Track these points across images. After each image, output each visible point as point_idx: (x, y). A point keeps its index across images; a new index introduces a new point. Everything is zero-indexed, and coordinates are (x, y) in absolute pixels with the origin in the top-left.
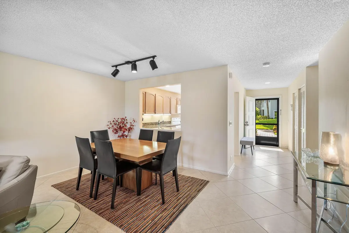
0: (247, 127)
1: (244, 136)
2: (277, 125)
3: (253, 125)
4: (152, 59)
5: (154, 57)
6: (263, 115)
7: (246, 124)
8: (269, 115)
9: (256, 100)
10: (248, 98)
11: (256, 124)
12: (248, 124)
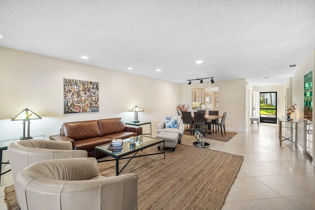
0: (254, 111)
1: (252, 116)
2: (276, 109)
3: (258, 109)
4: (211, 79)
5: (212, 78)
6: (267, 103)
7: (253, 109)
8: (272, 104)
9: (260, 93)
10: (255, 92)
11: (260, 109)
12: (255, 108)
